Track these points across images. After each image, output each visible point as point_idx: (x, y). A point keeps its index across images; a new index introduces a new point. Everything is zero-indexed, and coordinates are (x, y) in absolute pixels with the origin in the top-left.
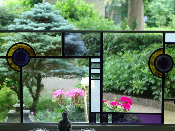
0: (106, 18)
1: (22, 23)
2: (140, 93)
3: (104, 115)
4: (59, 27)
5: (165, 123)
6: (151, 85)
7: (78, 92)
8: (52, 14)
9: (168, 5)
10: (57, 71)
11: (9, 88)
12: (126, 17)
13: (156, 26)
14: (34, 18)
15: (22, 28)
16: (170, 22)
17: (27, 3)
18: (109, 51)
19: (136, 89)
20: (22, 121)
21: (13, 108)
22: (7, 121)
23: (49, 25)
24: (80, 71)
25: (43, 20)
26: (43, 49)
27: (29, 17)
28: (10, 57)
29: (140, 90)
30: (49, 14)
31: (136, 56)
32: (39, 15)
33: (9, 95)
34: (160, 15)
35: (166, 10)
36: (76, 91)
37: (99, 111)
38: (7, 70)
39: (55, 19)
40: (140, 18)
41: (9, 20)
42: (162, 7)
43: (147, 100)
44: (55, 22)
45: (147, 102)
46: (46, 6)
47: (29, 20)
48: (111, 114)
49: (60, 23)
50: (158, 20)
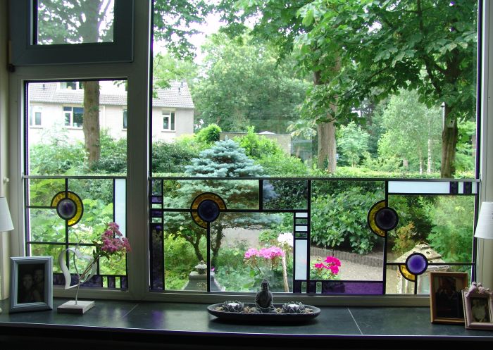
0: (292, 155)
1: (201, 164)
2: (336, 245)
3: (312, 283)
4: (243, 168)
5: (387, 293)
6: (350, 234)
7: (276, 252)
8: (235, 152)
9: (361, 142)
10: (242, 220)
11: (183, 239)
12: (317, 155)
13: (348, 164)
14: (215, 157)
15: (200, 169)
16: (364, 160)
17: (203, 138)
18: (299, 195)
19: (331, 241)
20: (209, 289)
21: (195, 270)
22: (186, 289)
23: (232, 165)
24: (269, 220)
25: (224, 160)
26: (225, 194)
27: (209, 156)
28: (195, 211)
29: (337, 241)
30: (232, 153)
31: (332, 201)
32: (221, 154)
33: (184, 246)
34: (353, 152)
35: (359, 147)
36: (273, 251)
37: (306, 279)
38: (184, 218)
39: (240, 159)
40: (332, 156)
41: (182, 158)
42: (355, 143)
43: (344, 253)
44: (239, 162)
45: (344, 255)
46: (228, 144)
47: (208, 160)
48: (321, 283)
49: (245, 163)
50: (351, 158)
